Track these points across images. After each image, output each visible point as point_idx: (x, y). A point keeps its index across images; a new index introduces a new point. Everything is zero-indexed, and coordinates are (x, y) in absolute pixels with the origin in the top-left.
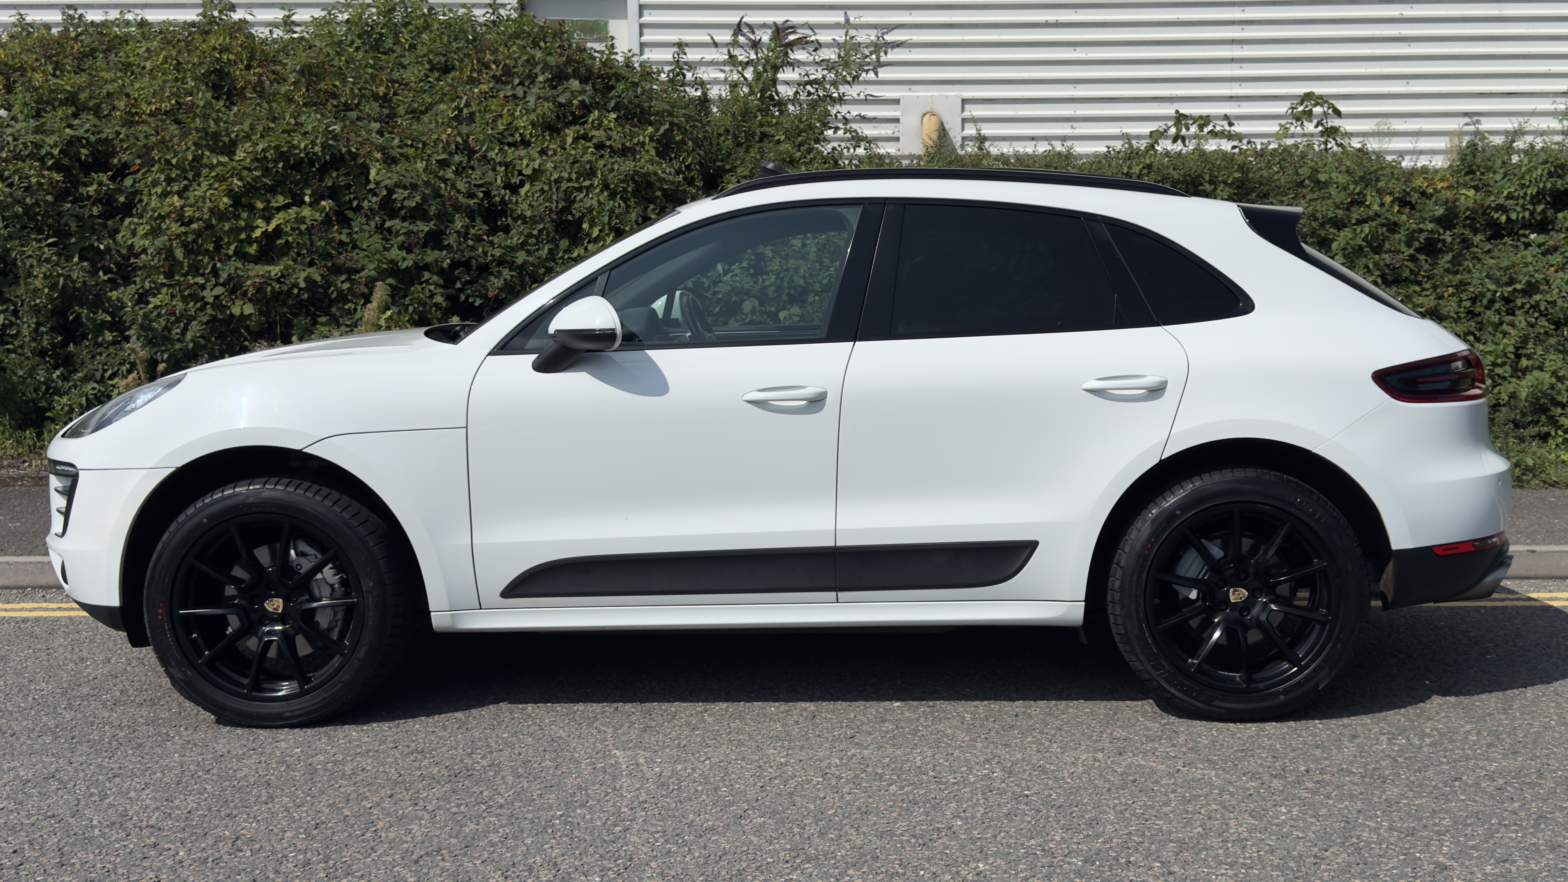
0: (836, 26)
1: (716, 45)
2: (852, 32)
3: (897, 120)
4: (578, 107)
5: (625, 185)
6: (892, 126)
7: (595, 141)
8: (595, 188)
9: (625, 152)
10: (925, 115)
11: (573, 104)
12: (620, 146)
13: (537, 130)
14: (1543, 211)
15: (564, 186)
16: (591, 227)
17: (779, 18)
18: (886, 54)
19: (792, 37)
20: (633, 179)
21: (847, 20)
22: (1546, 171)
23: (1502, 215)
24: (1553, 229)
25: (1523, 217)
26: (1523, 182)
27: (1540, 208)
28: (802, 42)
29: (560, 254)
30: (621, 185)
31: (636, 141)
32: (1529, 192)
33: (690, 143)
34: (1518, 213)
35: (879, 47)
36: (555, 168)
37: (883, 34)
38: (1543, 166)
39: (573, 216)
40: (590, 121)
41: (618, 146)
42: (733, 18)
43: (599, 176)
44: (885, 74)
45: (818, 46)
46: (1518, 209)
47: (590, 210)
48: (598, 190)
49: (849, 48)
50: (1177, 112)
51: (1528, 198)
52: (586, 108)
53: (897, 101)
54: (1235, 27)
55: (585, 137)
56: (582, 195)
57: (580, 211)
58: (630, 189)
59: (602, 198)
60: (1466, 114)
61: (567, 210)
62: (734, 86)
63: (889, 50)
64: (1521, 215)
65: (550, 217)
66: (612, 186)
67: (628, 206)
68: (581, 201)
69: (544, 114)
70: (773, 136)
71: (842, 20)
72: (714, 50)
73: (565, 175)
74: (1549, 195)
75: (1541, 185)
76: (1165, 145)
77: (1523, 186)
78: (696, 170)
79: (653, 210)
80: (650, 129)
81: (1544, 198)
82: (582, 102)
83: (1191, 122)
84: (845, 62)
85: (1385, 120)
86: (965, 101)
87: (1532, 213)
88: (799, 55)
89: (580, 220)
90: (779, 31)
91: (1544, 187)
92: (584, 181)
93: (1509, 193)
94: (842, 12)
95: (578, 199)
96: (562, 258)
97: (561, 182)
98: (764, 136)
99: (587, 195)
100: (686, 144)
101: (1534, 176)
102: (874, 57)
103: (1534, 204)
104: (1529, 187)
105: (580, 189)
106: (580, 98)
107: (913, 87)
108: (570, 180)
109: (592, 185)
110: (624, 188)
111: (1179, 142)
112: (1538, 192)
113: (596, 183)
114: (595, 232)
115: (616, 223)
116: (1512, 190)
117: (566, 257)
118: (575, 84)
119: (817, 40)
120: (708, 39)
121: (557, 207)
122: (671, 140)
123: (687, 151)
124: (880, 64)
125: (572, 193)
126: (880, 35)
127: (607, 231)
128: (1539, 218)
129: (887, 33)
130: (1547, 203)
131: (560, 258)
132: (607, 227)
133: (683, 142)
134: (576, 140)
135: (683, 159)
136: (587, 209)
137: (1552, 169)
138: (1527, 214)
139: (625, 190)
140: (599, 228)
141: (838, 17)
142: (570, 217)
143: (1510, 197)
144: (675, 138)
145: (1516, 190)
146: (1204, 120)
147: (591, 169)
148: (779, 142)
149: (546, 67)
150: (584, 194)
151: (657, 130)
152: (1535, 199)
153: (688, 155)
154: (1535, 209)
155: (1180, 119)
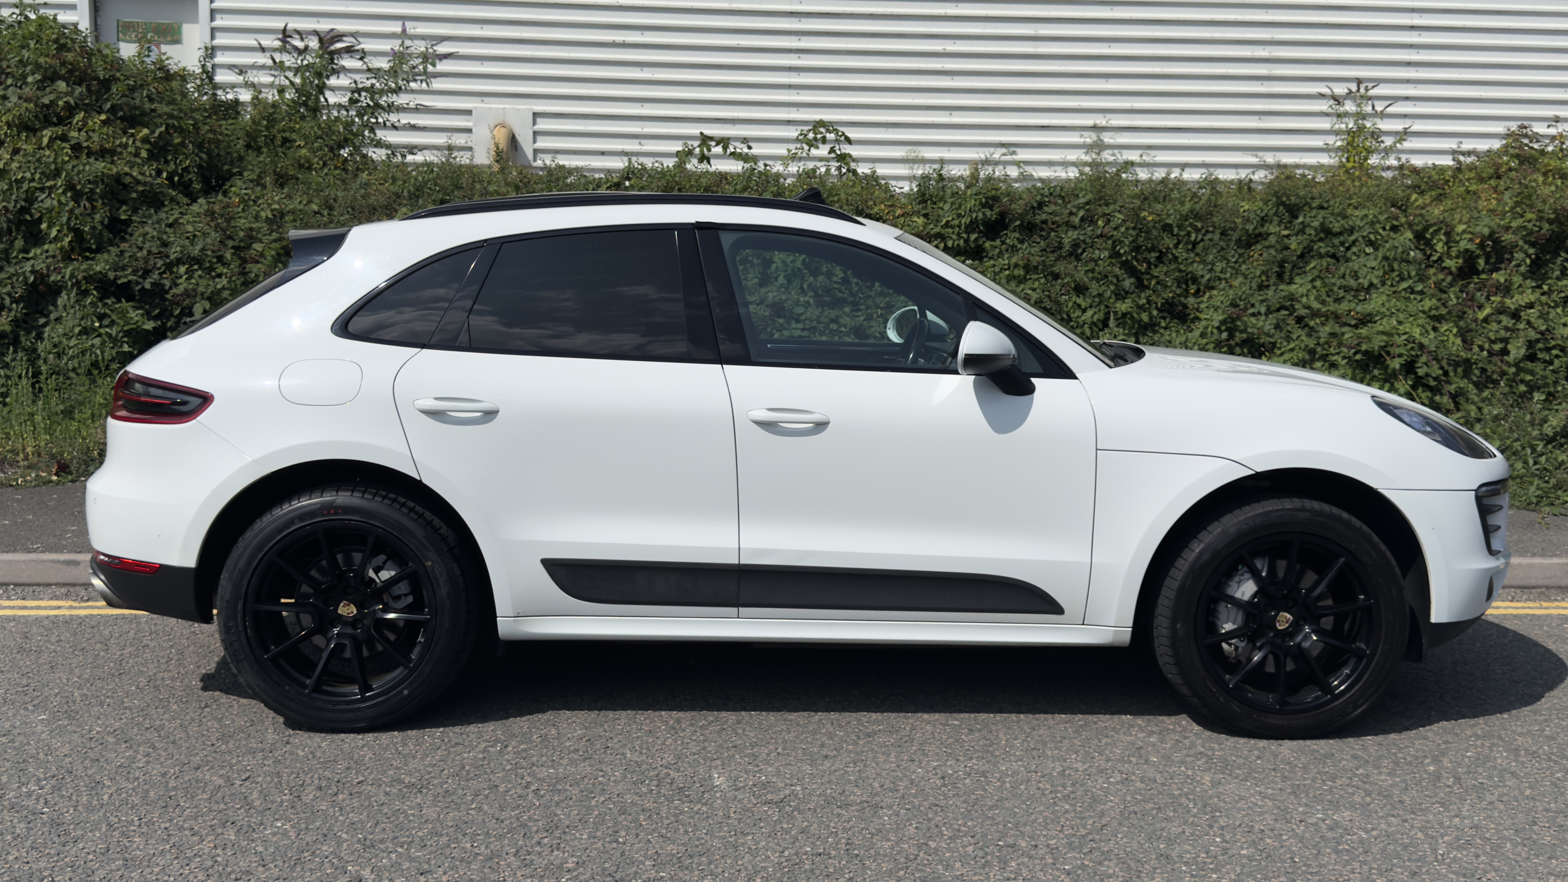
0: (392, 36)
1: (263, 49)
2: (408, 43)
3: (469, 131)
4: (63, 108)
5: (92, 186)
6: (465, 135)
7: (73, 142)
8: (58, 189)
9: (103, 153)
10: (496, 126)
11: (58, 106)
12: (98, 147)
13: (12, 130)
14: (976, 240)
15: (25, 186)
16: (49, 227)
17: (324, 26)
18: (434, 65)
19: (339, 45)
20: (102, 181)
21: (404, 31)
22: (978, 202)
23: (940, 242)
24: (986, 256)
25: (958, 245)
26: (959, 212)
27: (973, 237)
28: (349, 50)
29: (14, 254)
30: (89, 186)
31: (118, 142)
32: (963, 222)
33: (190, 146)
34: (954, 241)
35: (426, 58)
36: (20, 168)
37: (432, 45)
38: (977, 197)
39: (31, 216)
40: (75, 122)
41: (96, 147)
42: (278, 23)
43: (63, 177)
44: (437, 84)
45: (363, 55)
46: (954, 237)
47: (50, 210)
48: (60, 191)
49: (399, 57)
50: (702, 133)
51: (963, 227)
52: (71, 110)
53: (468, 112)
54: (792, 55)
55: (64, 138)
56: (44, 196)
57: (40, 212)
58: (98, 190)
59: (63, 199)
60: (1003, 145)
61: (24, 210)
62: (281, 91)
63: (437, 62)
64: (956, 243)
65: (6, 217)
66: (79, 187)
67: (94, 208)
68: (42, 201)
69: (21, 115)
70: (296, 141)
71: (399, 30)
72: (260, 54)
73: (28, 175)
74: (982, 224)
75: (974, 216)
76: (692, 165)
77: (959, 216)
78: (194, 172)
79: (125, 211)
80: (146, 131)
81: (978, 227)
82: (67, 103)
83: (713, 143)
84: (393, 72)
85: (915, 148)
86: (536, 115)
87: (967, 241)
88: (348, 62)
89: (39, 221)
90: (327, 40)
91: (976, 217)
92: (46, 181)
93: (948, 222)
94: (401, 23)
95: (39, 199)
96: (16, 257)
97: (23, 183)
98: (285, 140)
99: (49, 195)
100: (186, 147)
101: (969, 207)
102: (421, 67)
103: (968, 233)
104: (964, 216)
105: (42, 190)
106: (65, 100)
107: (486, 99)
108: (32, 180)
109: (55, 185)
110: (91, 189)
111: (705, 162)
112: (971, 221)
113: (59, 184)
114: (54, 233)
115: (76, 224)
116: (950, 219)
117: (20, 257)
118: (62, 85)
119: (363, 49)
120: (254, 43)
121: (15, 207)
122: (169, 143)
123: (184, 154)
124: (428, 76)
125: (34, 193)
126: (429, 46)
127: (66, 231)
128: (973, 246)
129: (436, 45)
130: (980, 232)
131: (14, 258)
132: (65, 227)
133: (183, 144)
134: (52, 140)
135: (181, 161)
136: (46, 209)
137: (984, 200)
138: (962, 242)
139: (92, 191)
140: (58, 228)
141: (396, 27)
142: (28, 218)
143: (947, 225)
144: (173, 140)
145: (953, 219)
146: (724, 142)
147: (56, 169)
148: (299, 146)
149: (38, 66)
150: (46, 195)
151: (153, 132)
152: (971, 227)
153: (186, 158)
154: (968, 237)
155: (705, 140)
